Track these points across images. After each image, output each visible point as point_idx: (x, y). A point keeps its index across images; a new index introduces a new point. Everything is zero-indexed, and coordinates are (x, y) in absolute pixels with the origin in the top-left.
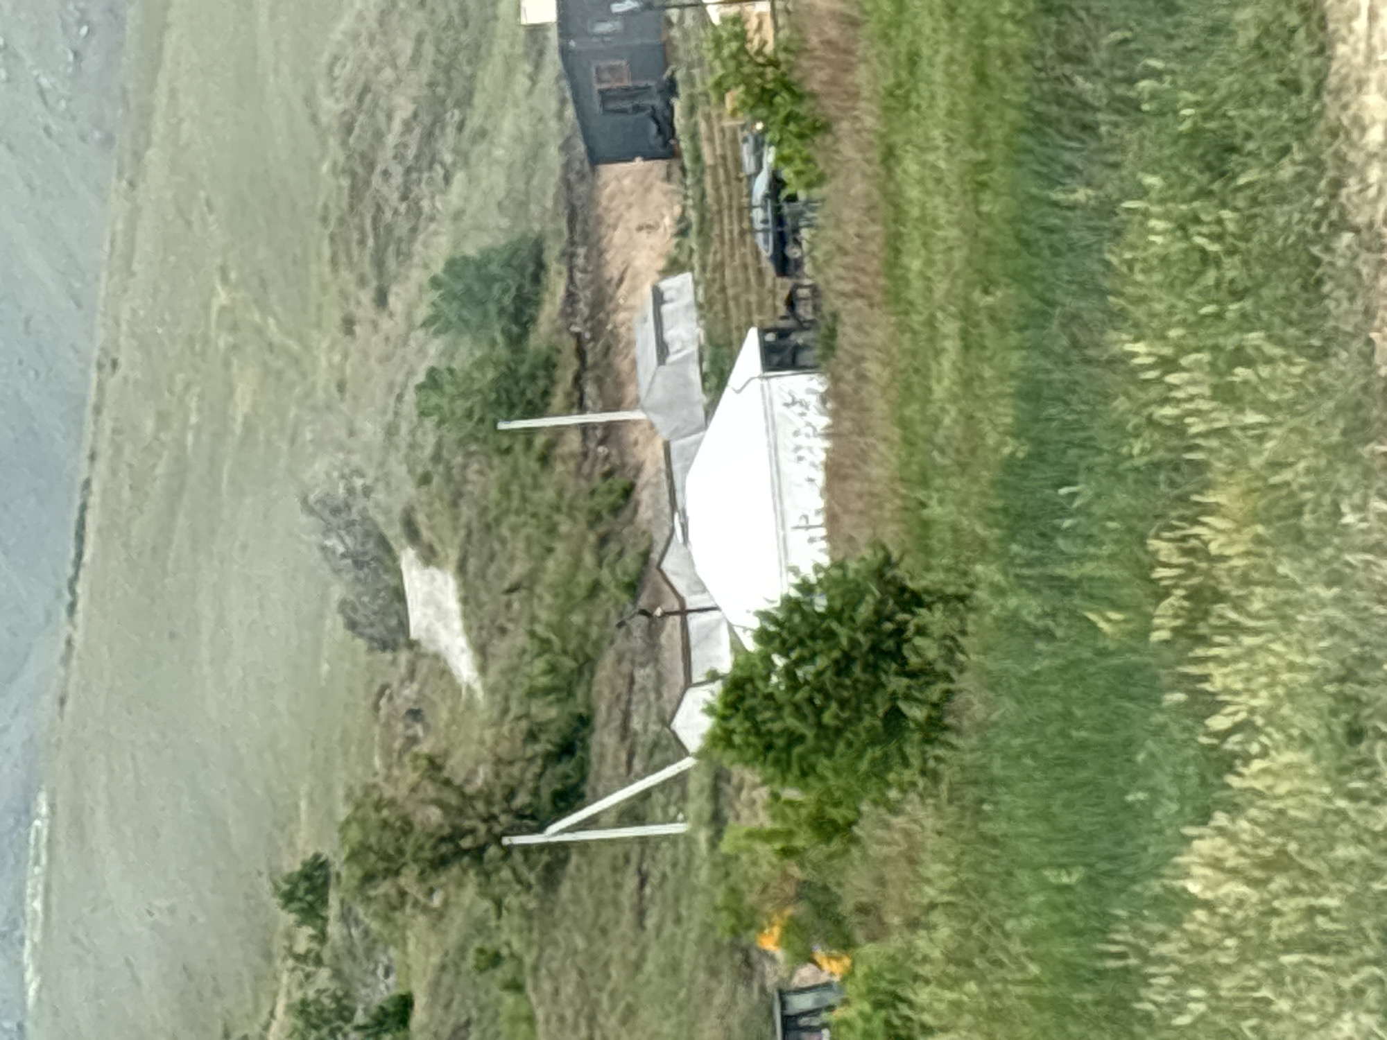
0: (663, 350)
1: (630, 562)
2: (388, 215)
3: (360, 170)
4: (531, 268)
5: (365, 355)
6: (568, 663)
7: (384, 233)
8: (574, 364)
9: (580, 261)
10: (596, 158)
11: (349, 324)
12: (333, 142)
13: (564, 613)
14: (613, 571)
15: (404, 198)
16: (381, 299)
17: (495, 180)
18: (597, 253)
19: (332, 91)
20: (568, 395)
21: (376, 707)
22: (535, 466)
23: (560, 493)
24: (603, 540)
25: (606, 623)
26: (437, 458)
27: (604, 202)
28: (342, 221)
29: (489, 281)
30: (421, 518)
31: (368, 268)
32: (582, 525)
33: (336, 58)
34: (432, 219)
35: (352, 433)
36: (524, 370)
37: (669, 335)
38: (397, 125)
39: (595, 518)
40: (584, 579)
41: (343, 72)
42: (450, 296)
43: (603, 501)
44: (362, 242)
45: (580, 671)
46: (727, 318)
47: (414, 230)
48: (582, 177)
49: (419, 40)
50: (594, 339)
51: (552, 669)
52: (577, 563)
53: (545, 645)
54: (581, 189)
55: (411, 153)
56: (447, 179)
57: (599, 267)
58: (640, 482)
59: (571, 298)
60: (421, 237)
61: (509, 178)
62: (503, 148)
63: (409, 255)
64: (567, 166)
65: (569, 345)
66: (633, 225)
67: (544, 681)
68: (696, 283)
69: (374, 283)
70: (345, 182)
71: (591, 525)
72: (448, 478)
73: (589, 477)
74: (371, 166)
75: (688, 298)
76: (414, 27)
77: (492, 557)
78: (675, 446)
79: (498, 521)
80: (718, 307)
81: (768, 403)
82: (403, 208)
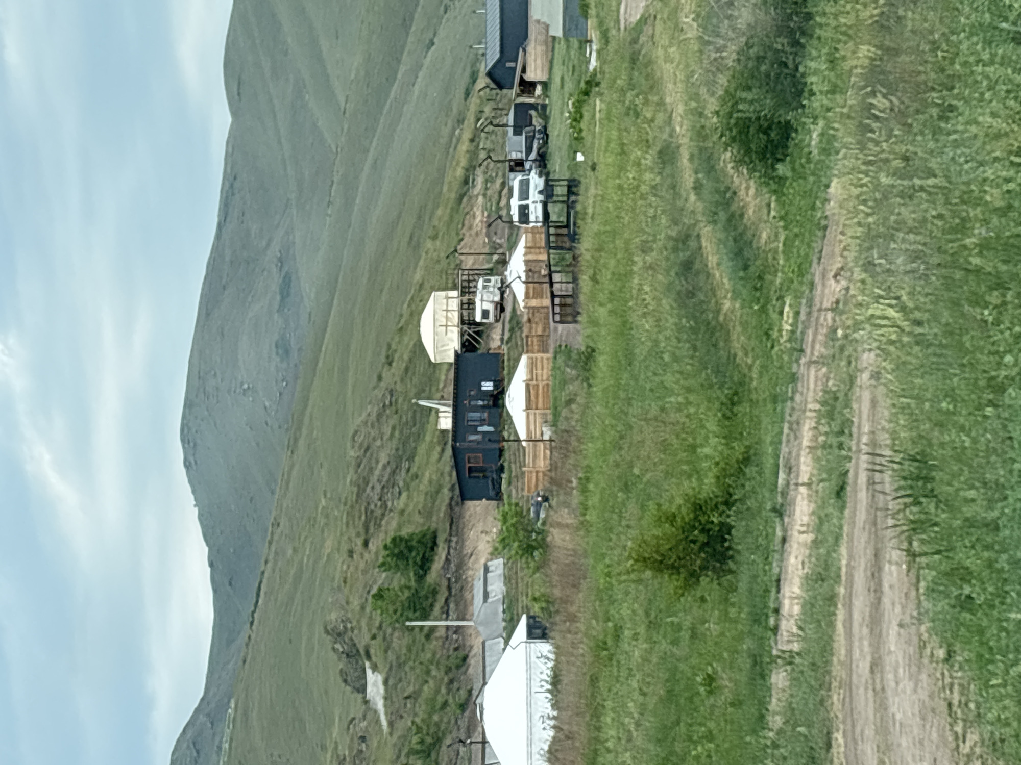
0: (486, 595)
1: (463, 693)
2: (372, 507)
3: (362, 485)
4: (429, 545)
5: (357, 568)
6: (429, 740)
7: (369, 513)
8: (446, 594)
9: (453, 544)
10: (464, 497)
11: (351, 553)
12: (352, 471)
13: (430, 716)
14: (454, 698)
15: (380, 499)
16: (366, 544)
17: (419, 499)
18: (461, 541)
19: (353, 447)
20: (442, 608)
21: (348, 728)
22: (423, 639)
23: (434, 654)
24: (451, 681)
25: (449, 722)
26: (380, 628)
27: (467, 517)
28: (352, 507)
29: (410, 549)
30: (372, 651)
31: (362, 530)
32: (443, 673)
33: (356, 432)
34: (391, 510)
35: (348, 603)
36: (422, 593)
37: (489, 588)
38: (380, 466)
39: (448, 670)
40: (440, 700)
41: (359, 439)
42: (392, 555)
43: (453, 662)
44: (360, 517)
45: (434, 744)
46: (517, 587)
47: (383, 515)
48: (457, 504)
49: (394, 428)
50: (456, 582)
51: (422, 742)
52: (438, 691)
53: (419, 730)
54: (457, 509)
55: (385, 479)
56: (400, 493)
57: (462, 547)
58: (472, 654)
59: (447, 560)
60: (386, 518)
61: (425, 500)
62: (424, 485)
63: (380, 526)
64: (452, 499)
65: (445, 583)
66: (480, 529)
67: (418, 747)
68: (505, 564)
69: (363, 538)
70: (355, 489)
71: (446, 673)
72: (384, 639)
73: (448, 650)
74: (367, 484)
75: (500, 571)
76: (392, 422)
77: (400, 680)
78: (487, 643)
79: (405, 663)
80: (513, 581)
81: (528, 656)
82: (379, 503)
